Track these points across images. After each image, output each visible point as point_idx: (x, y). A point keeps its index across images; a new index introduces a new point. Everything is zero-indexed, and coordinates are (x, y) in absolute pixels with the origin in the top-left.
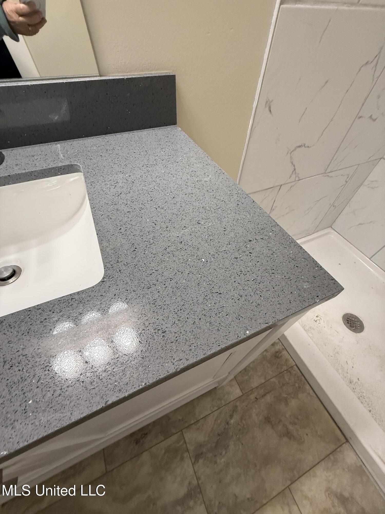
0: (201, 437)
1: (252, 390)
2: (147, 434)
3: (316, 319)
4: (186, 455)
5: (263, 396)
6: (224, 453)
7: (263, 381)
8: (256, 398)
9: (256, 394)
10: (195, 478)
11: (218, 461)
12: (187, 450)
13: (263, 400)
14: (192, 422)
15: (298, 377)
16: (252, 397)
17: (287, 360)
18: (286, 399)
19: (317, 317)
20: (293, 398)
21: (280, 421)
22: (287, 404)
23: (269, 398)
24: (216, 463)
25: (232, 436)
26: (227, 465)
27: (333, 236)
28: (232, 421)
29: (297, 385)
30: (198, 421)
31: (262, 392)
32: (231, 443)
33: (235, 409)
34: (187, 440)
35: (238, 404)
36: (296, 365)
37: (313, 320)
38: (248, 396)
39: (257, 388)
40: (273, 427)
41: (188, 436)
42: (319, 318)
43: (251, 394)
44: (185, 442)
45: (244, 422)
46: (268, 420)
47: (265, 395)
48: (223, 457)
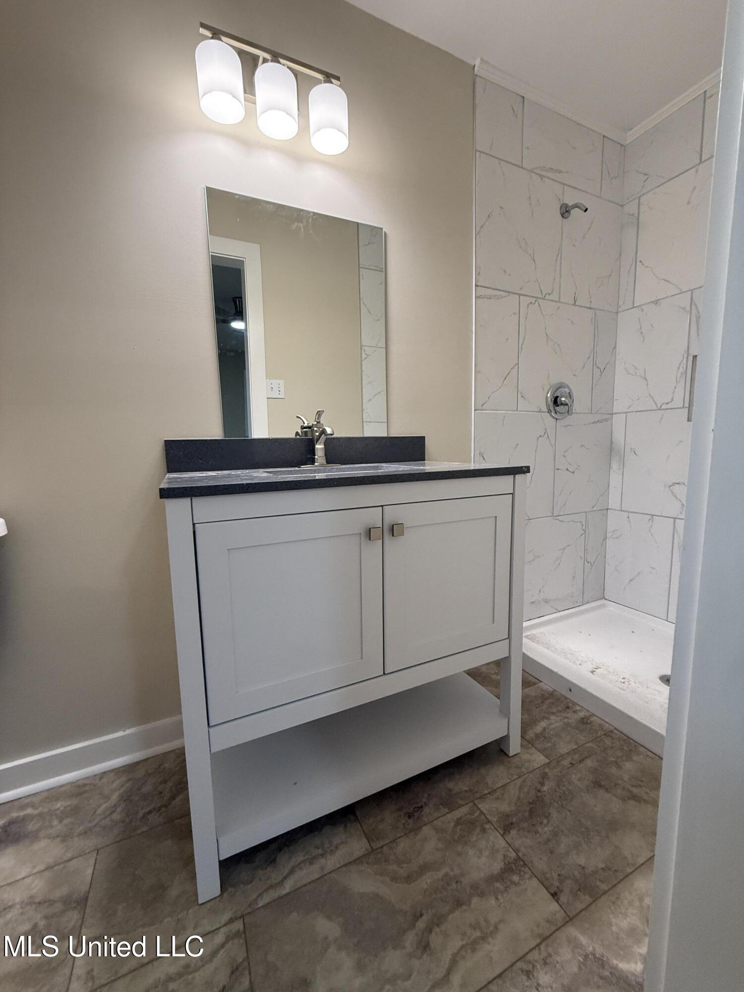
0: (505, 807)
1: (562, 756)
2: (422, 807)
3: (623, 681)
4: (487, 826)
5: (581, 761)
6: (545, 821)
7: (576, 747)
8: (571, 763)
9: (569, 759)
10: (511, 850)
11: (540, 830)
12: (489, 822)
13: (582, 765)
14: (486, 792)
15: (624, 740)
16: (566, 762)
17: (600, 725)
18: (616, 762)
19: (623, 679)
20: (627, 761)
21: (617, 784)
22: (619, 767)
23: (589, 763)
24: (537, 832)
25: (551, 803)
26: (555, 834)
27: (612, 608)
28: (545, 788)
29: (626, 749)
30: (495, 791)
31: (576, 757)
32: (554, 814)
33: (544, 776)
34: (485, 811)
35: (547, 770)
36: (616, 729)
37: (619, 681)
38: (558, 762)
39: (568, 753)
40: (607, 790)
41: (484, 806)
42: (626, 680)
43: (562, 760)
44: (482, 813)
45: (564, 788)
46: (598, 784)
47: (583, 760)
48: (546, 825)
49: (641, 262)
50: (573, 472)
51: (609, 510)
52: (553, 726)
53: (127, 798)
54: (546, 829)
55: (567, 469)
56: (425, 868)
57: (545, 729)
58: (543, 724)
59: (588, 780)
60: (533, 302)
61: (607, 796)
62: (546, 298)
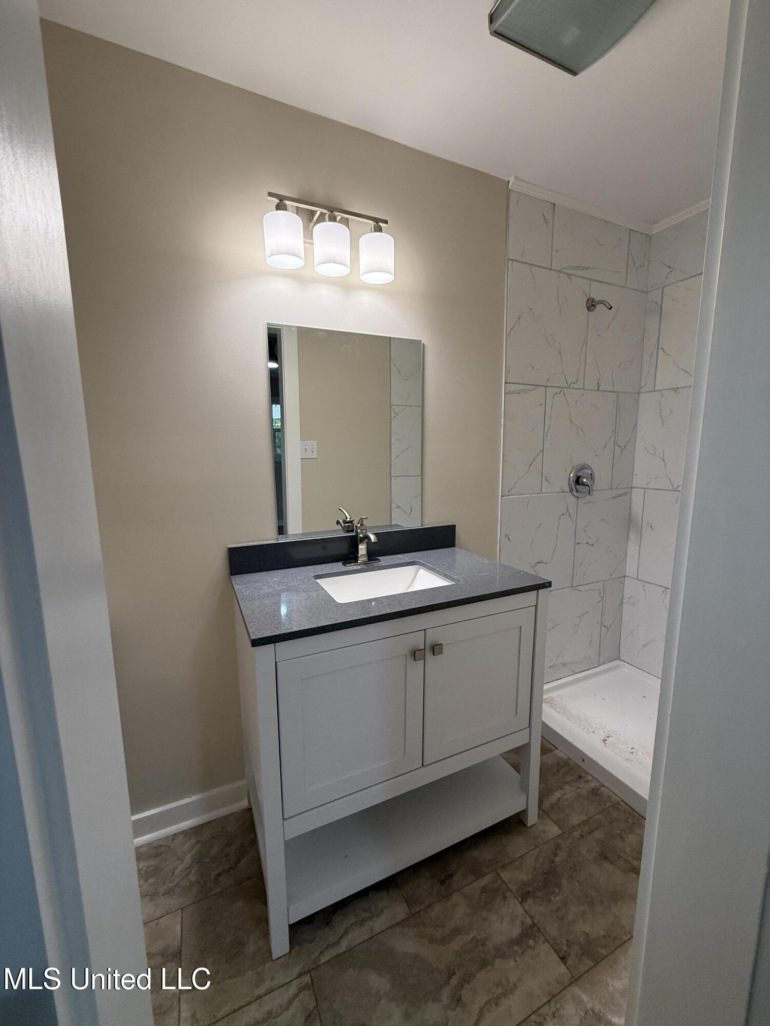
0: (523, 876)
1: (574, 828)
2: (452, 875)
3: (632, 751)
4: (508, 894)
5: (590, 833)
6: (557, 891)
7: (586, 818)
8: (581, 835)
9: (580, 831)
10: (527, 916)
11: (553, 899)
12: (509, 890)
13: (591, 837)
14: (508, 862)
15: (630, 813)
16: (576, 834)
17: (608, 796)
18: (620, 835)
19: (632, 749)
20: (629, 833)
21: (620, 857)
22: (623, 839)
23: (597, 834)
24: (550, 901)
25: (562, 874)
26: (565, 903)
27: (626, 669)
28: (558, 859)
29: (630, 821)
30: (514, 861)
31: (586, 829)
32: (564, 882)
33: (558, 846)
34: (506, 880)
35: (560, 841)
36: (622, 801)
37: (628, 752)
38: (570, 833)
39: (579, 825)
40: (612, 863)
41: (506, 875)
42: (635, 750)
43: (573, 832)
44: (503, 882)
45: (574, 859)
46: (603, 856)
47: (592, 832)
48: (558, 894)
49: (662, 349)
50: (593, 545)
51: (626, 577)
52: (565, 797)
53: (198, 860)
54: (558, 898)
55: (587, 543)
56: (457, 931)
57: (559, 800)
58: (558, 794)
59: (596, 852)
60: (559, 392)
61: (611, 868)
62: (571, 386)
